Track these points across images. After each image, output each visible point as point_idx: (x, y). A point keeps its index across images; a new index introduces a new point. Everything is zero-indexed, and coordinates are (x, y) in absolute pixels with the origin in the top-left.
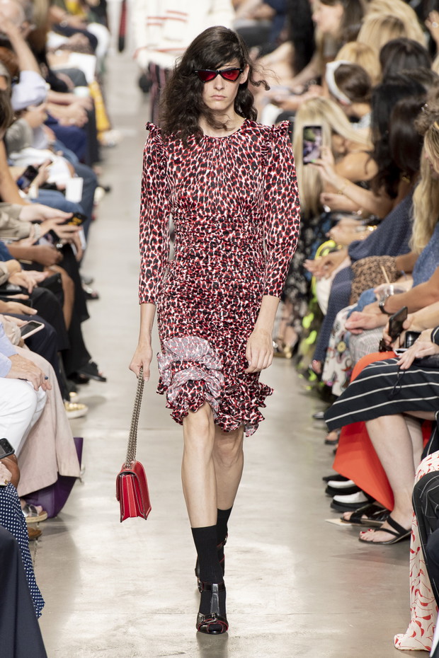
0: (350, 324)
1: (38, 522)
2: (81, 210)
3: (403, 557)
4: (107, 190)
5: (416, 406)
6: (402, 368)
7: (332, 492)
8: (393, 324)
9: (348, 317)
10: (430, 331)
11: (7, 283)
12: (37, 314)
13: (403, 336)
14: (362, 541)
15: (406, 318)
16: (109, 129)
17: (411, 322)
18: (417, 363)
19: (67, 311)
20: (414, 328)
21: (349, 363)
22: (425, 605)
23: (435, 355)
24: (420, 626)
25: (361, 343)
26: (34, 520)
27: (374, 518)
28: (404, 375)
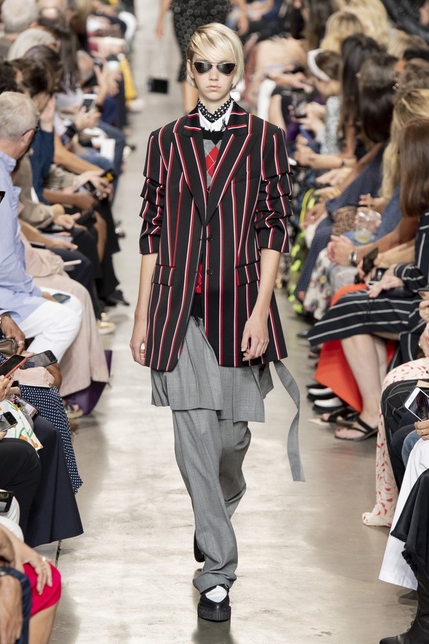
1: (75, 418)
2: (112, 166)
3: (371, 450)
4: (133, 148)
5: (383, 328)
6: (371, 296)
7: (312, 398)
8: (367, 261)
11: (52, 224)
12: (78, 249)
13: (373, 272)
14: (337, 437)
15: (376, 257)
16: (134, 98)
17: (380, 261)
18: (384, 293)
19: (100, 247)
20: (382, 265)
21: (329, 293)
22: (388, 490)
23: (399, 287)
24: (384, 506)
25: (340, 277)
26: (73, 415)
27: (348, 419)
28: (373, 303)
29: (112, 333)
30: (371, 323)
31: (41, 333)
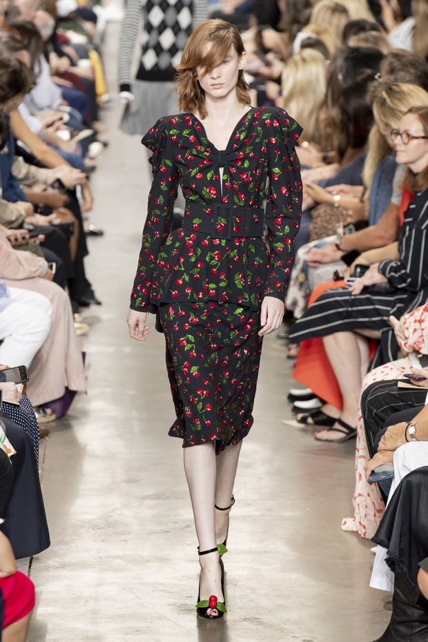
0: (309, 257)
1: (48, 422)
4: (105, 145)
5: (364, 325)
7: (292, 398)
9: (308, 252)
10: (376, 265)
14: (318, 439)
21: (308, 291)
25: (318, 275)
26: (44, 420)
28: (355, 299)
29: (84, 335)
30: (352, 320)
31: (10, 335)
